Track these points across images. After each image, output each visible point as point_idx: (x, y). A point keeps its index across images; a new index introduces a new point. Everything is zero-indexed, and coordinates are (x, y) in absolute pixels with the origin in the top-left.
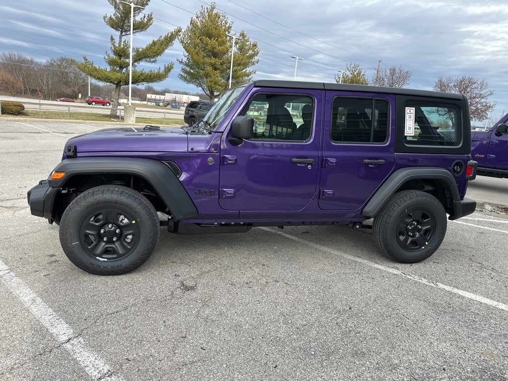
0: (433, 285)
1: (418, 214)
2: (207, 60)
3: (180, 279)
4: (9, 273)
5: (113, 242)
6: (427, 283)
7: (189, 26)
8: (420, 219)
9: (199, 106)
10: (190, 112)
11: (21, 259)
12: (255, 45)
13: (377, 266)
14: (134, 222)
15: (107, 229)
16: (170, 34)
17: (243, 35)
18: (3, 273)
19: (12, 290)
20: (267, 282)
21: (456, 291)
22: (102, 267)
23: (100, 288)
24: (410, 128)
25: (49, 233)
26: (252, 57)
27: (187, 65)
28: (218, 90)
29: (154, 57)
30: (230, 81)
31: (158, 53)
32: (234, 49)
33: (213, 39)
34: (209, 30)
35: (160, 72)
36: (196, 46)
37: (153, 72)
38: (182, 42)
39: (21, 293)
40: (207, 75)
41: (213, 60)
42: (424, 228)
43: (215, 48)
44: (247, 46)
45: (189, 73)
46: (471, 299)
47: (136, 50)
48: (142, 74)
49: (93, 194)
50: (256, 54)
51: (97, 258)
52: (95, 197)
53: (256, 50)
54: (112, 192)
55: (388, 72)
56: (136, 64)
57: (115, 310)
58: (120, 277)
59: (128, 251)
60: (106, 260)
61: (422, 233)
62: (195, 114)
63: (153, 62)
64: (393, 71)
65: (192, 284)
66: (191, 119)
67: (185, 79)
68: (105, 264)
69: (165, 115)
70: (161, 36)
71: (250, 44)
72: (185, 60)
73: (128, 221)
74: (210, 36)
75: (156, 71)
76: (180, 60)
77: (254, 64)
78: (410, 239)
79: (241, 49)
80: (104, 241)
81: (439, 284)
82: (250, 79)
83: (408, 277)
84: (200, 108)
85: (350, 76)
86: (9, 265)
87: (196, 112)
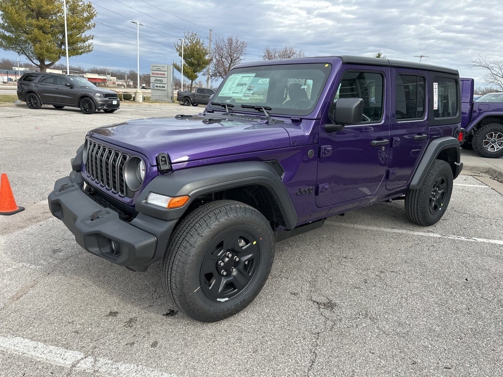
0: (473, 241)
1: (439, 181)
2: (34, 21)
4: (96, 360)
6: (467, 240)
8: (440, 185)
9: (39, 78)
12: (90, 6)
14: (255, 243)
18: (89, 364)
24: (435, 103)
26: (88, 19)
27: (1, 26)
32: (65, 9)
40: (35, 40)
41: (42, 22)
42: (441, 191)
43: (42, 7)
44: (80, 6)
50: (92, 17)
51: (218, 300)
52: (220, 221)
53: (93, 12)
60: (227, 299)
61: (439, 196)
65: (323, 299)
66: (28, 95)
71: (83, 4)
77: (89, 28)
78: (433, 204)
79: (73, 10)
80: (223, 276)
81: (476, 238)
82: (89, 46)
83: (449, 238)
84: (39, 82)
85: (189, 44)
86: (75, 348)
87: (33, 86)
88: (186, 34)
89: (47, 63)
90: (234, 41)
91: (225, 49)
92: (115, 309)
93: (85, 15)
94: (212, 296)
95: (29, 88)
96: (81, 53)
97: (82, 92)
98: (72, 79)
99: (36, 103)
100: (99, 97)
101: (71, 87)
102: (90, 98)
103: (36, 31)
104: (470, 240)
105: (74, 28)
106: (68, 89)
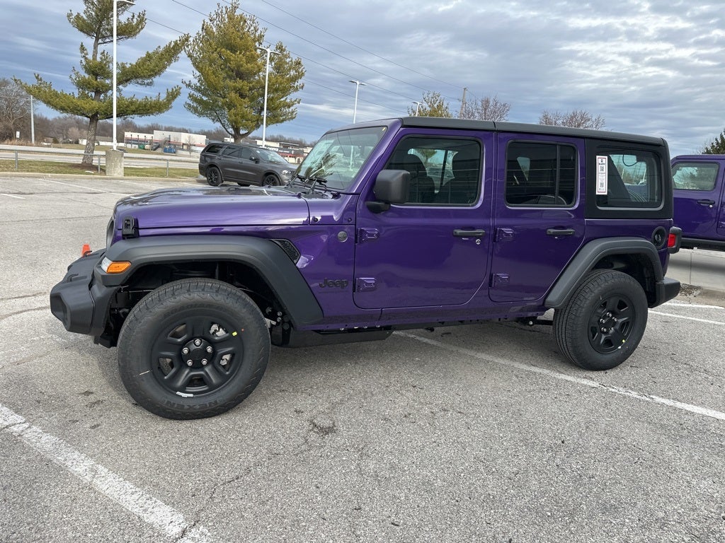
0: (648, 399)
1: (613, 303)
2: (230, 83)
3: (306, 415)
4: (29, 427)
5: (201, 367)
6: (638, 397)
7: (201, 32)
8: (616, 310)
9: (222, 149)
10: (209, 160)
11: (39, 402)
12: (299, 63)
13: (563, 377)
14: (235, 334)
15: (193, 347)
16: (173, 44)
17: (280, 48)
18: (21, 428)
19: (49, 456)
20: (432, 413)
21: (679, 405)
22: (186, 407)
23: (190, 441)
24: (602, 185)
25: (65, 357)
26: (294, 79)
27: (198, 89)
28: (246, 127)
29: (150, 76)
30: (265, 113)
31: (157, 71)
32: (269, 68)
33: (238, 53)
34: (230, 39)
35: (161, 100)
36: (212, 62)
37: (150, 99)
38: (190, 56)
39: (66, 460)
40: (230, 106)
41: (239, 83)
42: (620, 321)
43: (242, 66)
44: (287, 63)
45: (200, 102)
46: (703, 416)
47: (122, 67)
48: (132, 103)
49: (173, 294)
50: (300, 75)
51: (178, 393)
52: (178, 298)
53: (300, 70)
54: (203, 290)
55: (480, 103)
56: (121, 87)
57: (233, 475)
58: (214, 420)
59: (225, 380)
60: (192, 395)
61: (617, 327)
62: (216, 161)
63: (148, 84)
64: (486, 103)
65: (327, 423)
66: (210, 169)
67: (195, 111)
68: (191, 403)
69: (168, 164)
70: (159, 47)
71: (291, 61)
72: (195, 82)
73: (224, 333)
74: (233, 49)
75: (154, 99)
76: (188, 83)
77: (296, 90)
78: (603, 337)
79: (278, 68)
80: (187, 366)
81: (654, 397)
82: (293, 112)
83: (611, 389)
84: (223, 153)
85: (428, 109)
86: (23, 413)
87: (217, 159)
88: (426, 95)
89: (242, 132)
90: (491, 103)
91: (476, 114)
92: (94, 389)
93: (292, 73)
94: (170, 387)
95: (213, 161)
96: (283, 121)
97: (269, 167)
98: (258, 152)
99: (216, 179)
100: (287, 174)
101: (257, 161)
102: (276, 176)
103: (233, 94)
104: (644, 398)
105: (276, 90)
106: (253, 163)
